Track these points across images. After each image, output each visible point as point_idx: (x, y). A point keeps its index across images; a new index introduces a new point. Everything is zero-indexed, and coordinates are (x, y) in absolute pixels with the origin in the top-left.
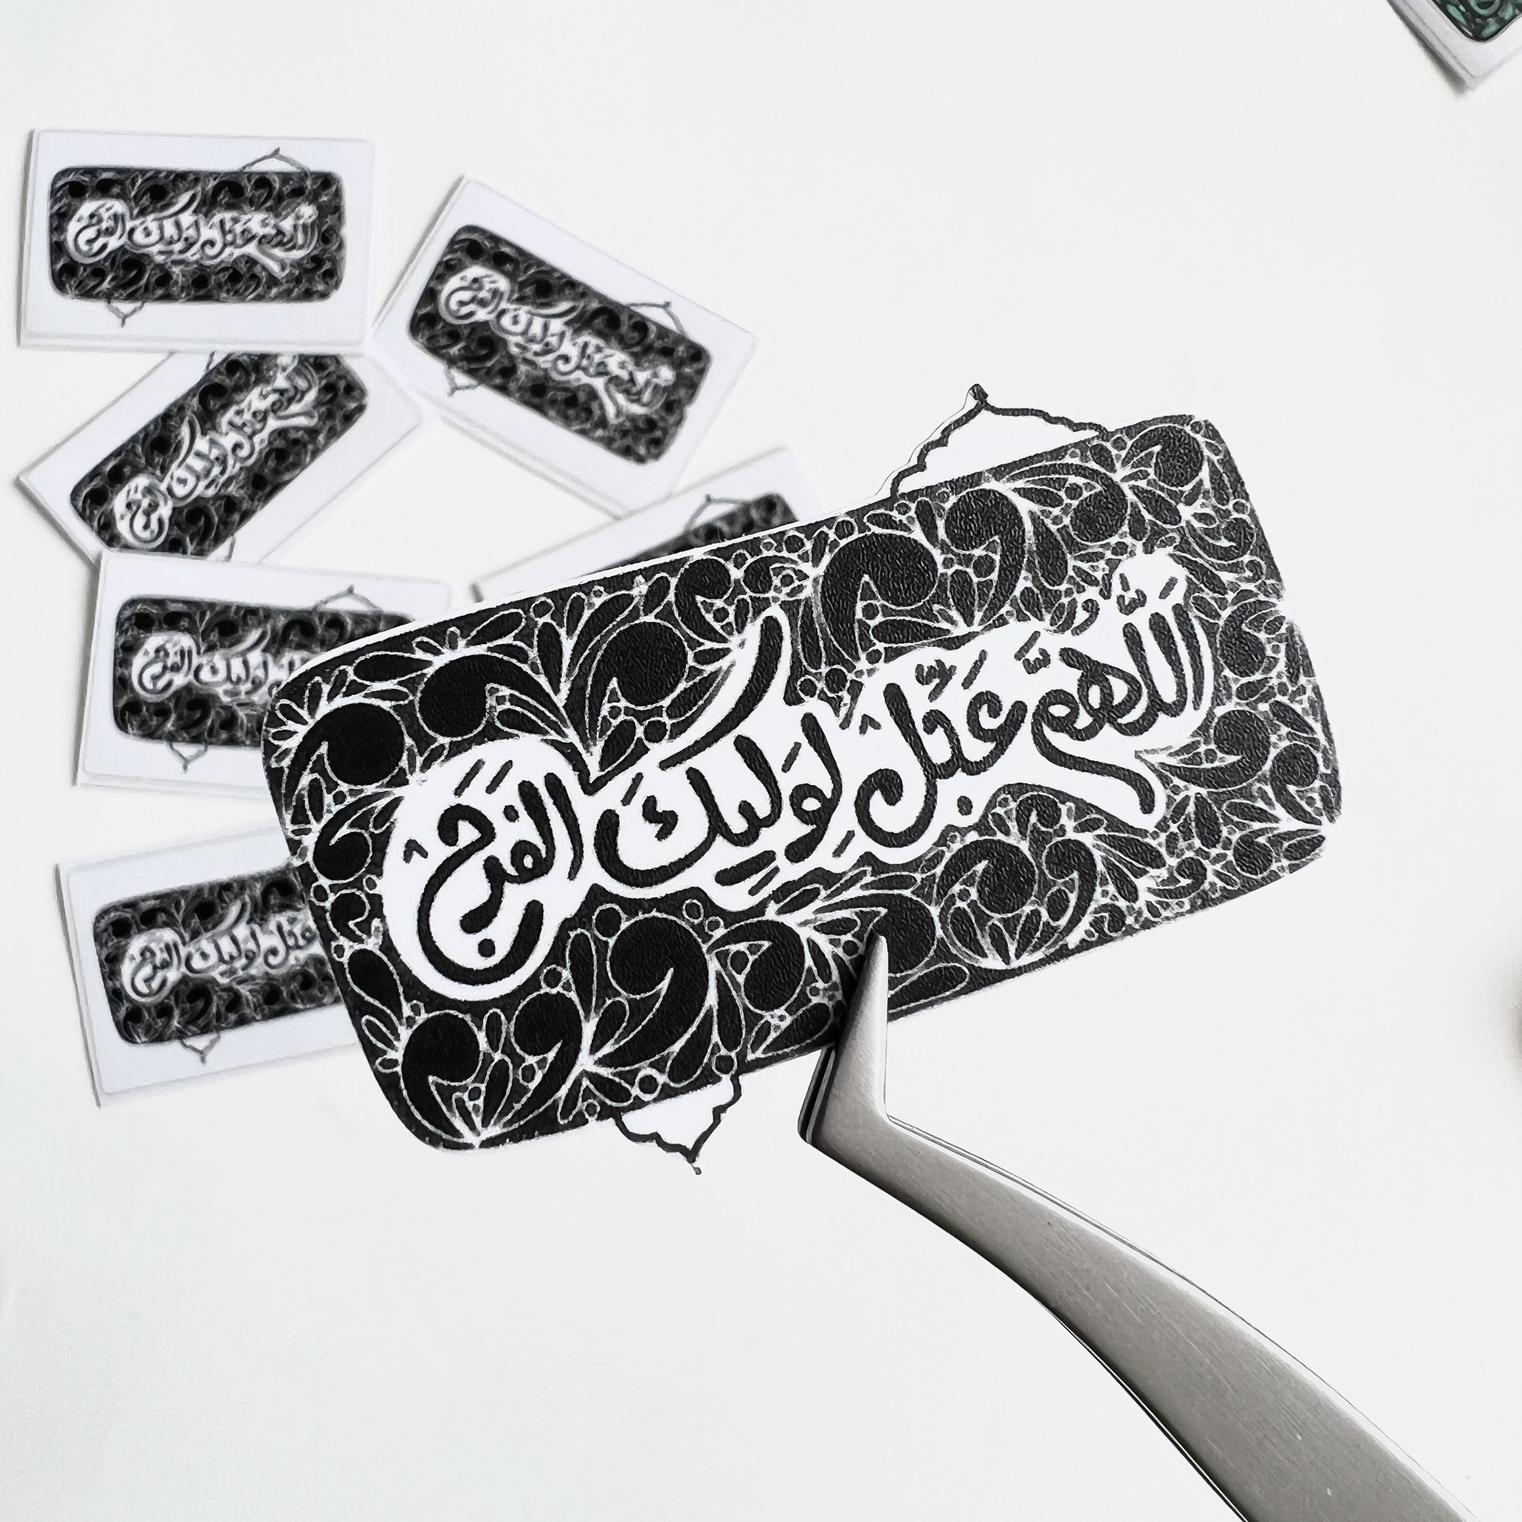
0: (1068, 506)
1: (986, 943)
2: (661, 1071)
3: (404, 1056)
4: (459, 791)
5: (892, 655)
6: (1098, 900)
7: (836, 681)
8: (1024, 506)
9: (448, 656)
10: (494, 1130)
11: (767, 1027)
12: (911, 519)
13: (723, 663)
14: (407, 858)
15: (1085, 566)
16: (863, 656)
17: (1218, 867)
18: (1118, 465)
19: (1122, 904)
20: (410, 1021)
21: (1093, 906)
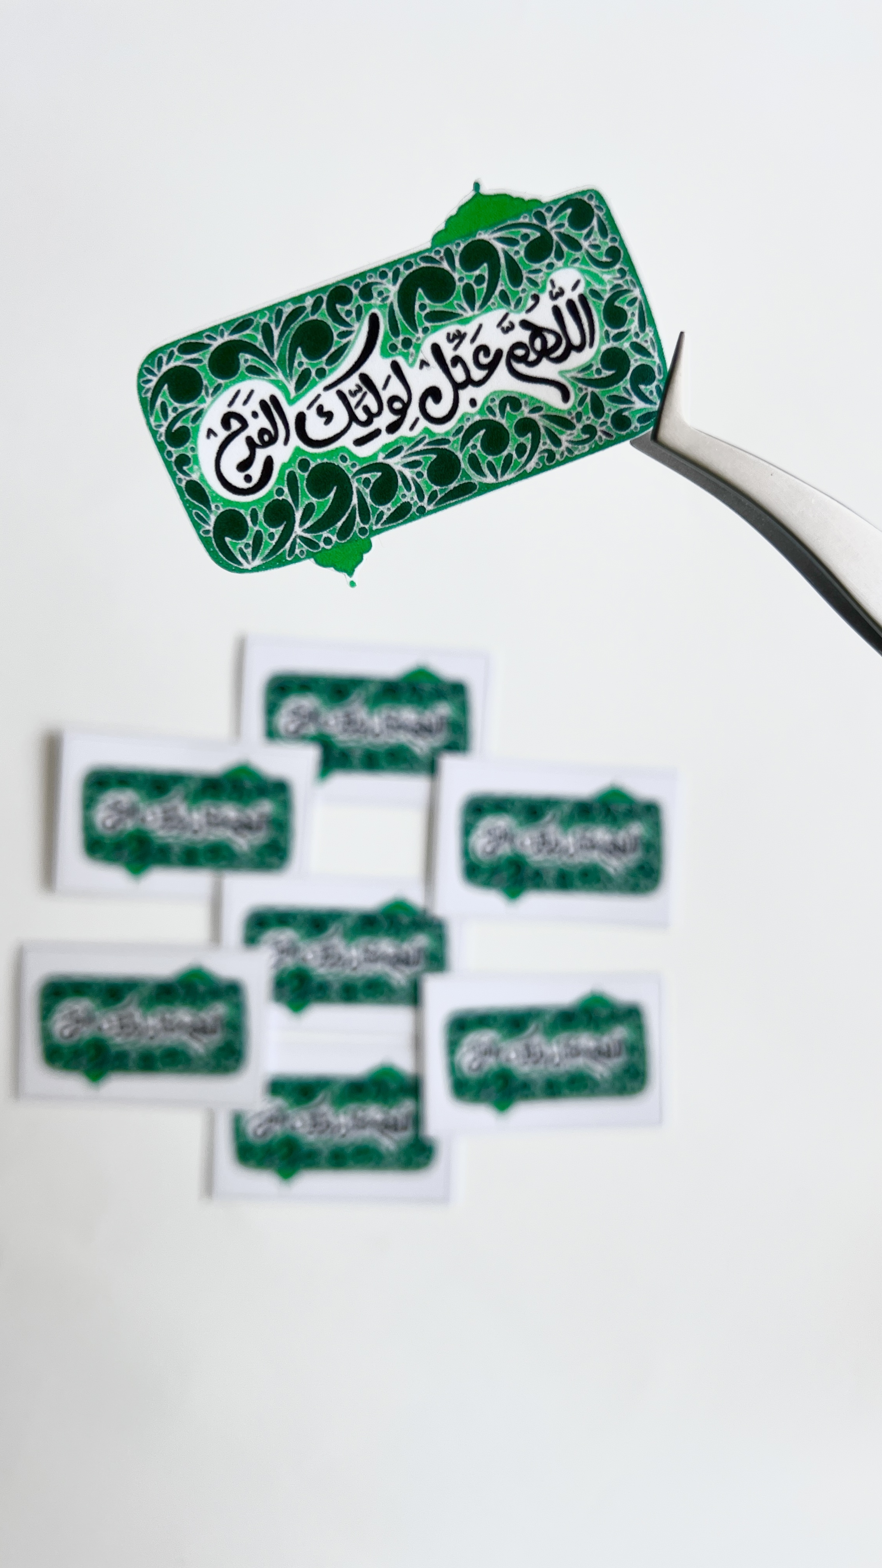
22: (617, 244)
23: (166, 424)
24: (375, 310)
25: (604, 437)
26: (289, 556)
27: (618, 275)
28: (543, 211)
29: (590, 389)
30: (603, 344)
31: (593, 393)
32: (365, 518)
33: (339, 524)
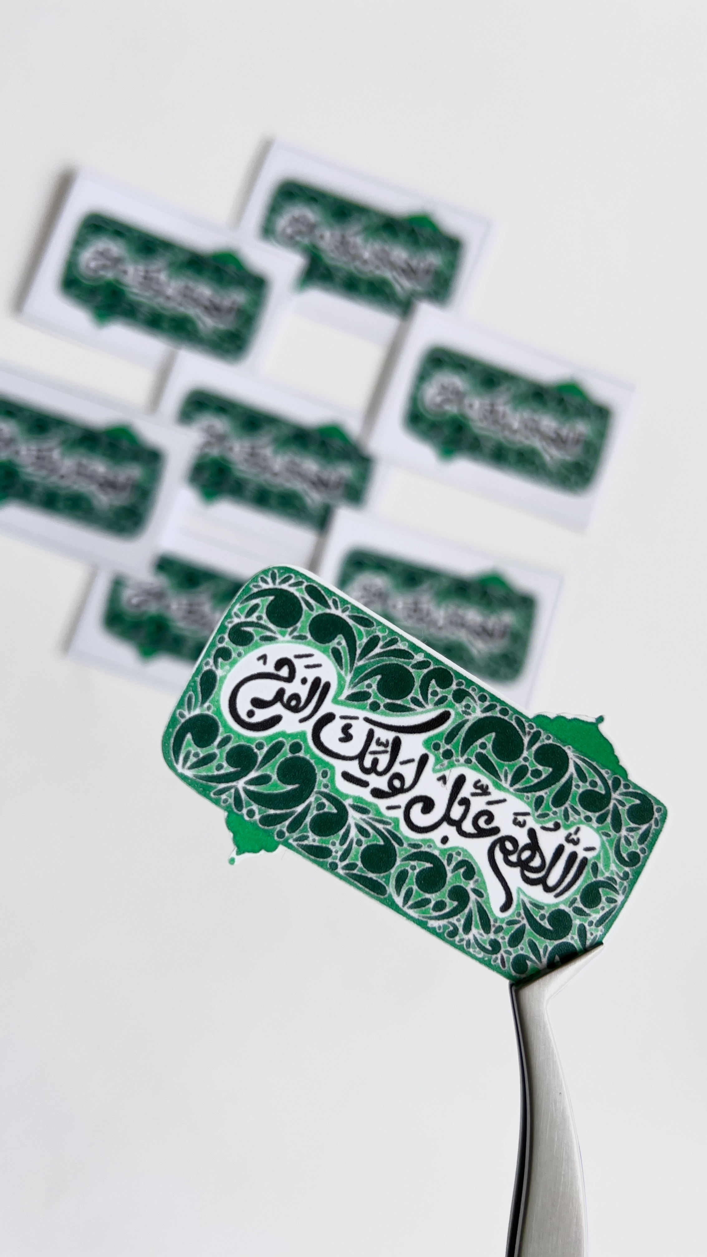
22: (642, 855)
23: (243, 619)
24: (452, 712)
25: (499, 961)
26: (214, 794)
27: (621, 875)
28: (623, 782)
29: (525, 921)
30: (564, 904)
31: (524, 925)
32: (292, 828)
33: (272, 812)
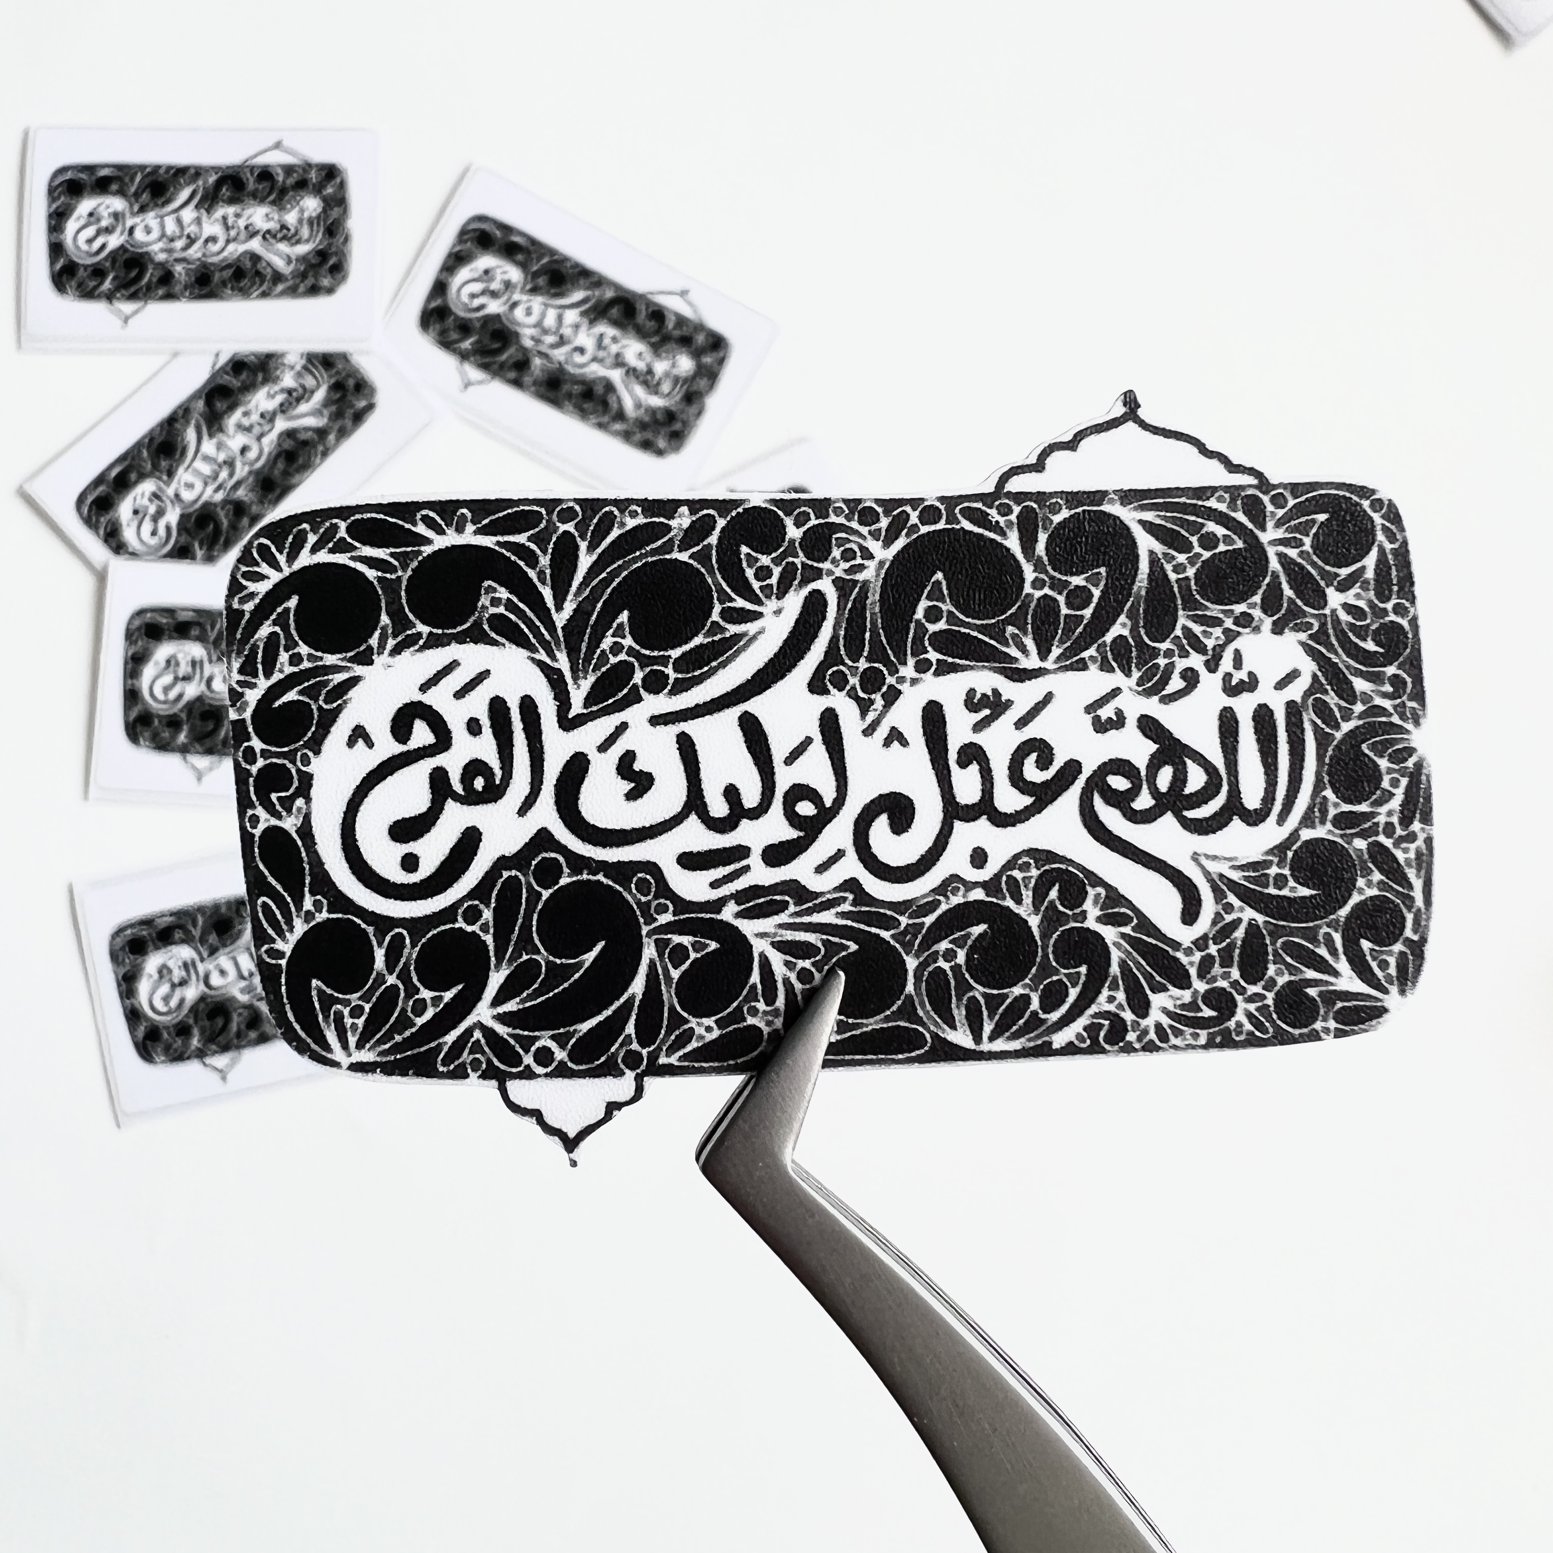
0: (1198, 555)
1: (959, 1014)
2: (562, 1046)
3: (294, 950)
4: (424, 688)
5: (943, 669)
6: (1102, 1003)
7: (872, 681)
8: (1146, 543)
9: (451, 539)
10: (367, 1056)
11: (689, 1035)
12: (1010, 524)
13: (751, 628)
14: (351, 743)
15: (1197, 629)
16: (911, 662)
17: (1252, 1007)
18: (1270, 524)
19: (1128, 1016)
20: (309, 916)
21: (1094, 1009)
